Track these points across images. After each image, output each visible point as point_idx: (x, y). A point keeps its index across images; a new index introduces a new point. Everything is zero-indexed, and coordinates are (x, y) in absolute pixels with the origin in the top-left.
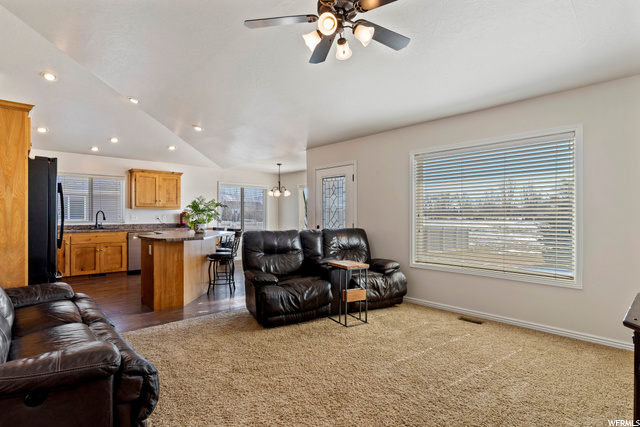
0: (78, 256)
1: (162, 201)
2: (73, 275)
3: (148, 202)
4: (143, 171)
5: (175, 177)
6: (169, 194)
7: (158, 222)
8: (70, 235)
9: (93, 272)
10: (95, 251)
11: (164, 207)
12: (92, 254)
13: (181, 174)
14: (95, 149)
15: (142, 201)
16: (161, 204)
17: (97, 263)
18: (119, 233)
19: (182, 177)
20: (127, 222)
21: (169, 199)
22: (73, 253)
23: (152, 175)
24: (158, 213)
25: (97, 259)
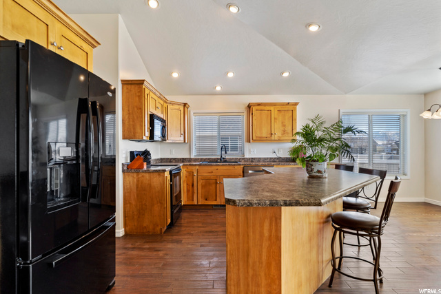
0: (203, 187)
1: (278, 135)
2: (199, 203)
3: (264, 135)
4: (259, 104)
5: (291, 108)
6: (284, 126)
7: (274, 156)
8: (197, 167)
9: (215, 203)
10: (216, 183)
11: (279, 141)
12: (214, 186)
13: (296, 104)
14: (218, 88)
15: (259, 135)
16: (276, 137)
17: (218, 195)
18: (236, 167)
19: (298, 107)
20: (247, 156)
21: (284, 132)
22: (200, 184)
23: (268, 108)
24: (275, 146)
25: (218, 191)
